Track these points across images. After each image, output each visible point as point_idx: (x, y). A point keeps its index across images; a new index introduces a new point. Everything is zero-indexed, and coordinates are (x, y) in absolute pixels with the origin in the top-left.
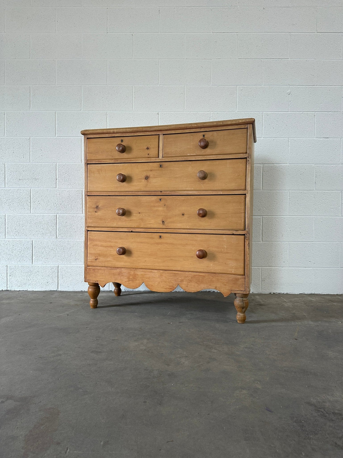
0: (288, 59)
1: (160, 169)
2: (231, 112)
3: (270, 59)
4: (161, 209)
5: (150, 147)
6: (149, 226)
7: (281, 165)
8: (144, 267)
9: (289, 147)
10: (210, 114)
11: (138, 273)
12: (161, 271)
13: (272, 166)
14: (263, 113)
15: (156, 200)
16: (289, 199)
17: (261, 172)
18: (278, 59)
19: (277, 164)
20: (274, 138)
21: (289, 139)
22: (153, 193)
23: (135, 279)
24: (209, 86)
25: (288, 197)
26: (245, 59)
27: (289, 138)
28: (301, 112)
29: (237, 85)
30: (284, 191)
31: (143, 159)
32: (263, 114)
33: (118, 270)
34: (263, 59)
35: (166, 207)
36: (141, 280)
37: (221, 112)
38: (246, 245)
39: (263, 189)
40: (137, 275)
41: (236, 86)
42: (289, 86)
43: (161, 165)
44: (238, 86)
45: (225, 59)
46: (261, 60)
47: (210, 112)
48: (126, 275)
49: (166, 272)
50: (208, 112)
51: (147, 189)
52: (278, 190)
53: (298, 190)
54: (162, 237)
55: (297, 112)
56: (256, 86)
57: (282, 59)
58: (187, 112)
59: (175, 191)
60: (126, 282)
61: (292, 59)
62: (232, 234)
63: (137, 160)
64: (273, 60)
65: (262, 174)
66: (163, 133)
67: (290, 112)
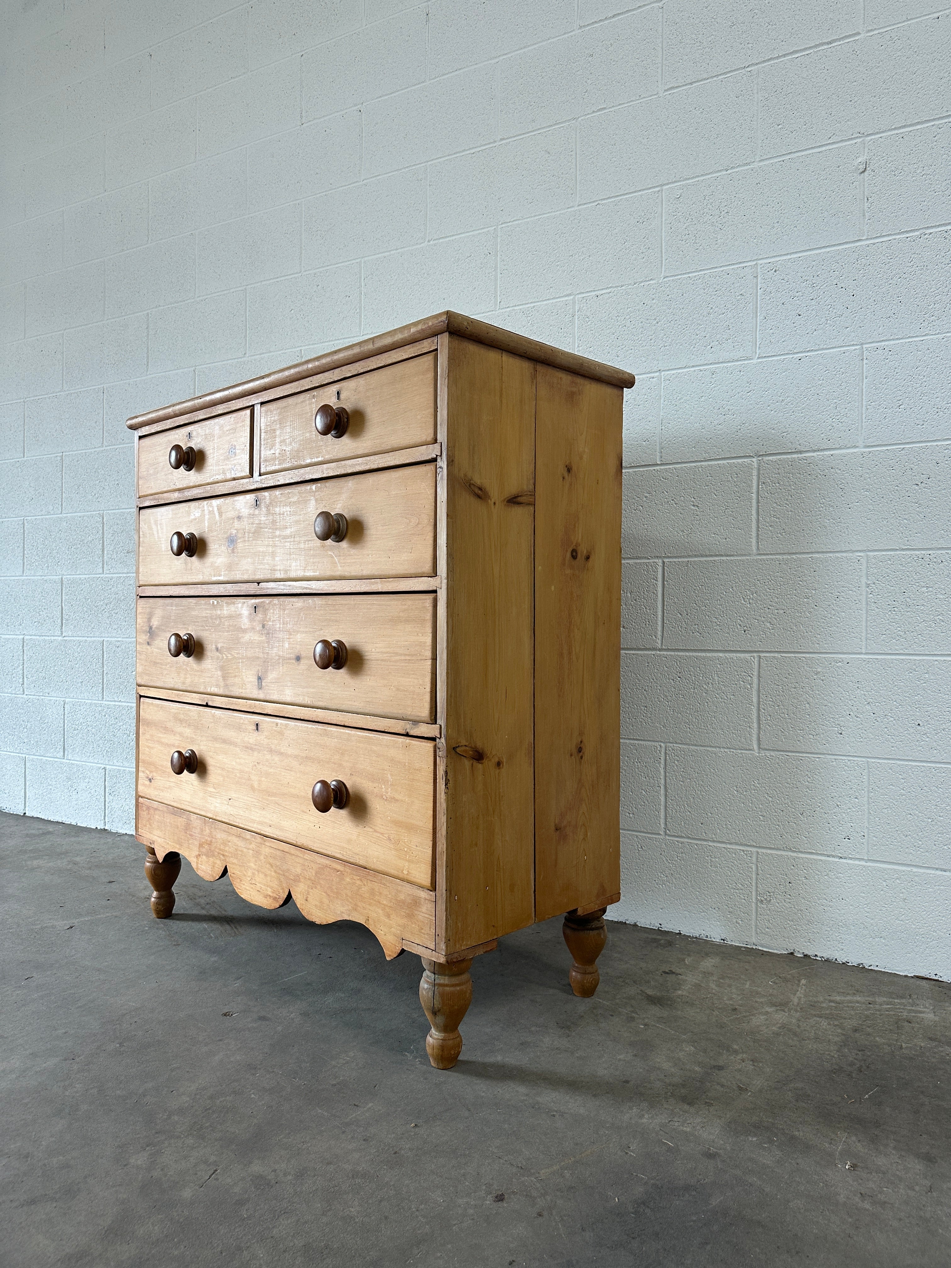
0: (858, 34)
1: (256, 511)
2: (642, 284)
3: (784, 56)
7: (832, 452)
9: (865, 381)
10: (574, 303)
13: (793, 460)
14: (756, 264)
16: (868, 586)
17: (750, 487)
18: (816, 46)
19: (814, 451)
20: (801, 352)
21: (864, 346)
24: (570, 210)
25: (864, 580)
26: (691, 84)
27: (862, 344)
28: (917, 233)
29: (662, 185)
30: (844, 555)
32: (759, 267)
34: (757, 64)
37: (608, 291)
39: (758, 549)
41: (657, 189)
42: (859, 140)
43: (256, 501)
44: (665, 187)
45: (620, 104)
46: (749, 69)
47: (572, 297)
50: (566, 298)
52: (818, 552)
53: (903, 550)
55: (899, 234)
56: (729, 172)
57: (830, 43)
58: (504, 310)
61: (872, 30)
62: (403, 732)
64: (796, 56)
65: (754, 496)
67: (868, 242)
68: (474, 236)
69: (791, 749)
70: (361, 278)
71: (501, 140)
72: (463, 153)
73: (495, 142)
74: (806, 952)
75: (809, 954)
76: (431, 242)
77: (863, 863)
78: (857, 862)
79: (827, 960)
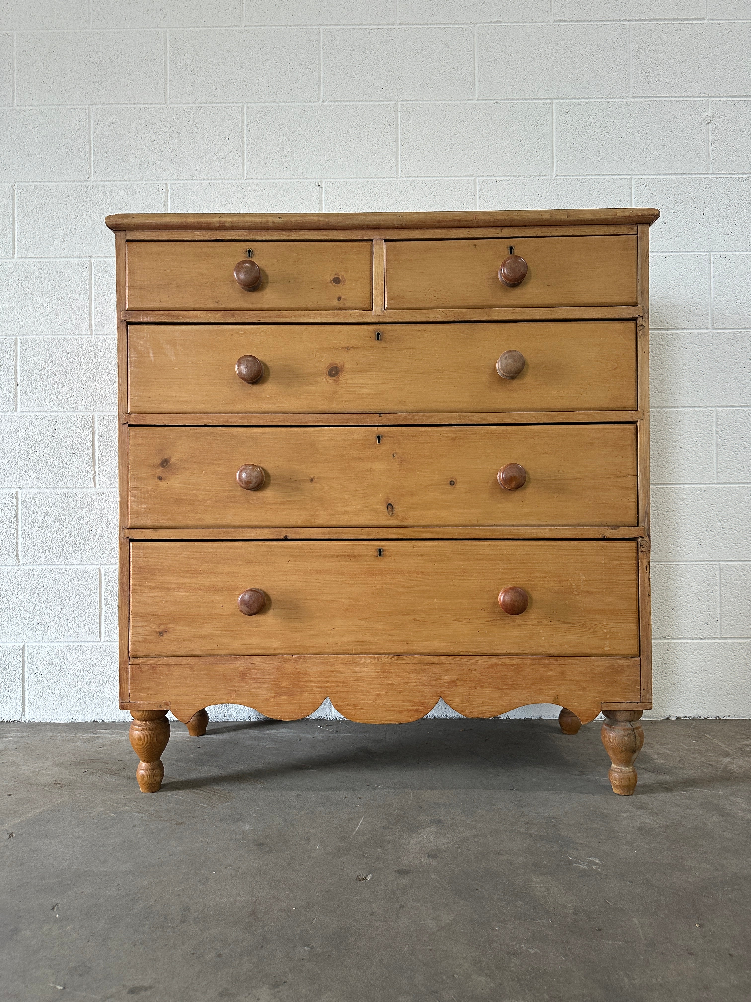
0: (703, 19)
1: (377, 344)
2: (537, 178)
3: (650, 20)
4: (380, 466)
5: (343, 276)
6: (344, 520)
7: (690, 331)
8: (328, 649)
9: (712, 280)
10: (475, 184)
11: (308, 670)
12: (385, 659)
13: (662, 335)
14: (631, 178)
15: (366, 440)
16: (717, 433)
18: (674, 19)
19: (677, 329)
20: (666, 252)
21: (712, 254)
22: (355, 419)
23: (299, 690)
24: (469, 102)
25: (714, 428)
26: (576, 21)
27: (710, 252)
28: (745, 176)
29: (552, 99)
30: (701, 409)
31: (320, 314)
32: (633, 181)
33: (240, 664)
34: (629, 21)
35: (397, 459)
36: (319, 689)
37: (507, 178)
38: (643, 569)
40: (306, 674)
41: (549, 101)
42: (706, 99)
43: (378, 334)
44: (555, 101)
45: (515, 22)
46: (623, 23)
47: (473, 178)
48: (268, 677)
49: (401, 660)
50: (468, 178)
51: (335, 406)
52: (682, 407)
53: (741, 406)
54: (385, 553)
55: (733, 174)
56: (608, 100)
57: (683, 20)
58: (404, 179)
59: (423, 412)
60: (268, 699)
61: (713, 20)
62: (601, 537)
63: (300, 316)
64: (659, 23)
66: (383, 237)
67: (713, 176)
68: (373, 106)
69: (665, 559)
70: (243, 122)
71: (401, 24)
72: (360, 27)
73: (394, 24)
74: (679, 716)
75: (681, 716)
76: (326, 103)
77: (717, 641)
78: (713, 641)
79: (694, 719)
